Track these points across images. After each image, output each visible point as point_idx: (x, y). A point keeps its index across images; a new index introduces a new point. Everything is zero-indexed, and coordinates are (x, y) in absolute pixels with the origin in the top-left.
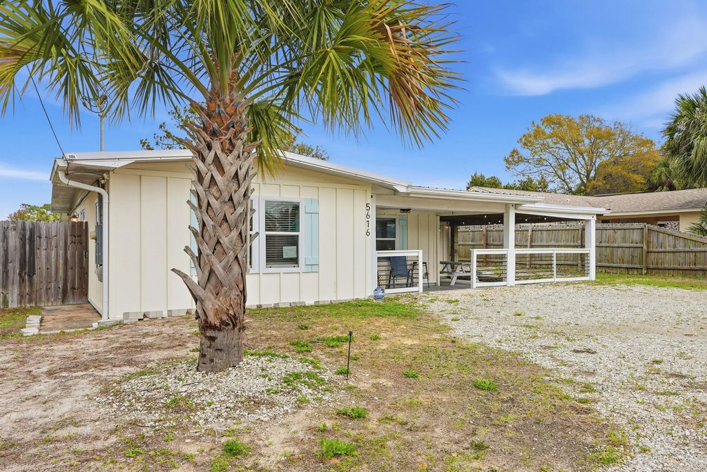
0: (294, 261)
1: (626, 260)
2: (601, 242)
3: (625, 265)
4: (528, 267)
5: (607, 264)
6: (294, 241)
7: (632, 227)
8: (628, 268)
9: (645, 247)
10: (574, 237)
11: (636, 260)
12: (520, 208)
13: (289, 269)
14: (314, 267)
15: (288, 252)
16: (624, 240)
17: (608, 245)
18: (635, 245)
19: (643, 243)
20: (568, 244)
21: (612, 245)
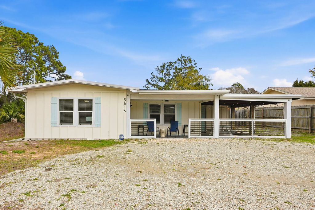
0: (91, 122)
6: (90, 115)
12: (221, 97)
13: (88, 125)
14: (99, 125)
15: (88, 119)
20: (304, 117)
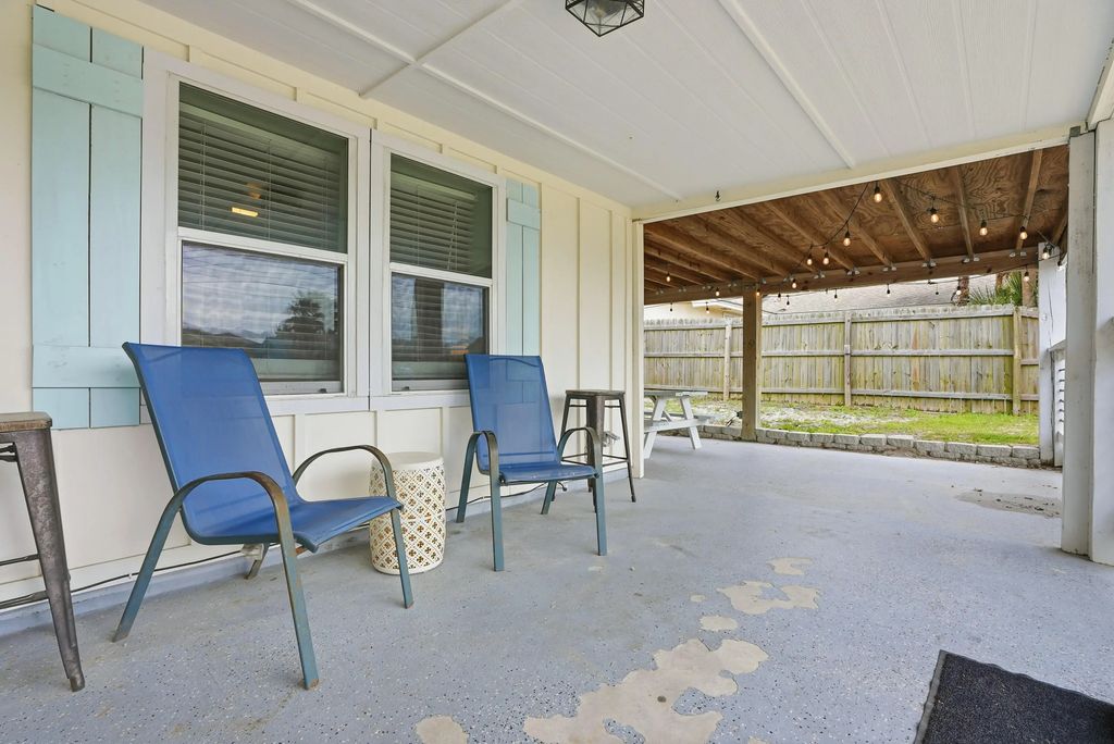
1: (961, 382)
2: (896, 347)
3: (960, 394)
4: (725, 396)
5: (913, 392)
7: (978, 314)
8: (966, 400)
9: (1017, 355)
10: (829, 339)
11: (991, 383)
16: (956, 339)
17: (915, 352)
18: (983, 351)
19: (1012, 348)
20: (817, 352)
21: (926, 352)
